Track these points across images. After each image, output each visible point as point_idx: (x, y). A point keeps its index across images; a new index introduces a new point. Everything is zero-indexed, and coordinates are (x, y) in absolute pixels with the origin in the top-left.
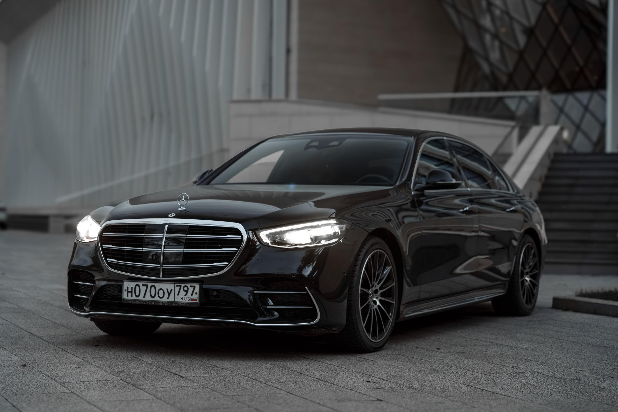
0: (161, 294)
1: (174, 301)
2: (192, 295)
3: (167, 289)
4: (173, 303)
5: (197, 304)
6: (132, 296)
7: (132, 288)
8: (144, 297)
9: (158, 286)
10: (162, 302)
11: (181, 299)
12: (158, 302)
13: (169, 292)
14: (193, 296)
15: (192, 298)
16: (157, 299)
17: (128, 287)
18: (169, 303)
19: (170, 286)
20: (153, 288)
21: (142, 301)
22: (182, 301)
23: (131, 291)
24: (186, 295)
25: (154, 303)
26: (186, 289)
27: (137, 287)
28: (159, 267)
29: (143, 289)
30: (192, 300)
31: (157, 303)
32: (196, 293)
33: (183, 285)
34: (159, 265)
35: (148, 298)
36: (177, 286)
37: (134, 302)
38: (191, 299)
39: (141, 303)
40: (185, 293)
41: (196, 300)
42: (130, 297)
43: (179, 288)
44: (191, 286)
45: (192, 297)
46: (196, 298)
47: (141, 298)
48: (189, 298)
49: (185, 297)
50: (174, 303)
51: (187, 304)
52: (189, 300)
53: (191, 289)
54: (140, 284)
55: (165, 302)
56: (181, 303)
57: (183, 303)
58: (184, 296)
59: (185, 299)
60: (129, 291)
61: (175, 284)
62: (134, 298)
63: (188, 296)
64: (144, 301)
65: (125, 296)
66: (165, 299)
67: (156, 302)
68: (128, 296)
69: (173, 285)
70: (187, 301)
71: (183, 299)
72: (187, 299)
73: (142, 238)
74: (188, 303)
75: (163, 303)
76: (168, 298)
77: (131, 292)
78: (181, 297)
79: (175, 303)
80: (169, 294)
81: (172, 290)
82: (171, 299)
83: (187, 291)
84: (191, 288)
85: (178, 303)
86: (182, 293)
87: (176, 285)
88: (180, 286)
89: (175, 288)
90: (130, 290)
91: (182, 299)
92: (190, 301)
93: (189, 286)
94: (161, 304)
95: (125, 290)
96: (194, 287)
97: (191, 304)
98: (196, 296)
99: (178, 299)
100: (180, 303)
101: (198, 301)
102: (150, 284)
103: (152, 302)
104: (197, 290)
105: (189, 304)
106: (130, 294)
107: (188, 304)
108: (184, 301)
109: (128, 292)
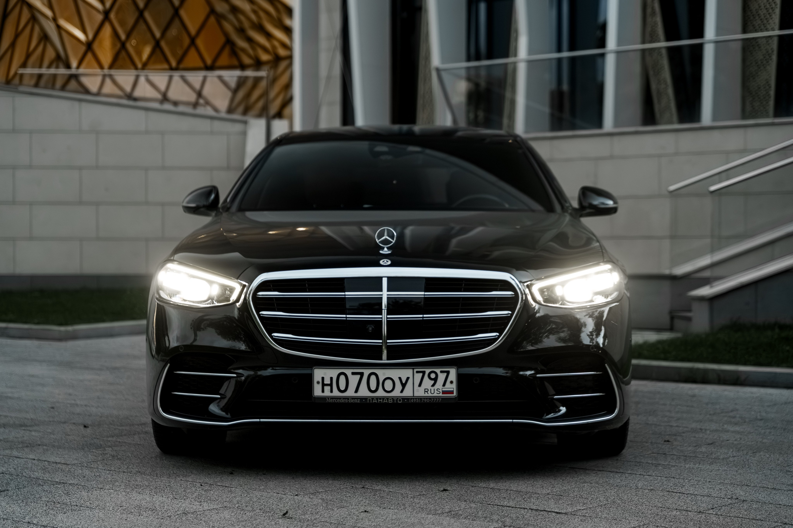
0: (388, 385)
1: (413, 396)
2: (444, 385)
3: (400, 378)
4: (411, 399)
5: (455, 398)
6: (332, 391)
7: (331, 378)
8: (356, 391)
9: (382, 374)
10: (393, 398)
11: (425, 391)
12: (383, 399)
13: (404, 382)
14: (446, 386)
15: (444, 390)
16: (381, 393)
17: (323, 378)
18: (404, 399)
19: (405, 373)
20: (373, 378)
21: (352, 399)
22: (426, 395)
23: (329, 383)
24: (433, 385)
25: (377, 401)
26: (433, 376)
27: (342, 378)
28: (381, 344)
29: (354, 380)
30: (444, 392)
31: (382, 401)
32: (452, 382)
33: (428, 371)
34: (381, 341)
35: (364, 392)
36: (417, 372)
37: (337, 401)
38: (442, 391)
39: (351, 401)
40: (433, 382)
41: (452, 392)
42: (327, 393)
43: (421, 375)
44: (442, 372)
45: (444, 387)
46: (452, 389)
47: (350, 393)
48: (438, 390)
49: (433, 388)
50: (413, 399)
51: (437, 400)
52: (439, 393)
53: (442, 377)
54: (348, 372)
55: (398, 398)
56: (427, 398)
57: (430, 399)
58: (429, 387)
59: (432, 392)
60: (325, 383)
61: (413, 369)
62: (336, 393)
63: (436, 387)
64: (357, 399)
65: (317, 391)
66: (396, 393)
67: (380, 399)
68: (323, 391)
69: (411, 371)
70: (435, 395)
71: (429, 392)
72: (436, 392)
73: (344, 299)
74: (439, 398)
75: (393, 400)
76: (402, 392)
77: (331, 385)
78: (425, 389)
79: (416, 398)
80: (404, 385)
81: (408, 378)
82: (408, 392)
83: (435, 380)
84: (442, 374)
85: (420, 398)
86: (427, 383)
87: (415, 370)
88: (424, 373)
89: (415, 376)
90: (327, 381)
91: (427, 392)
92: (441, 395)
93: (438, 371)
94: (390, 401)
95: (318, 383)
96: (448, 373)
97: (443, 399)
98: (452, 387)
99: (420, 393)
100: (424, 398)
101: (455, 394)
102: (367, 372)
103: (373, 399)
104: (453, 375)
105: (441, 399)
106: (327, 389)
107: (439, 400)
108: (430, 395)
109: (324, 385)
